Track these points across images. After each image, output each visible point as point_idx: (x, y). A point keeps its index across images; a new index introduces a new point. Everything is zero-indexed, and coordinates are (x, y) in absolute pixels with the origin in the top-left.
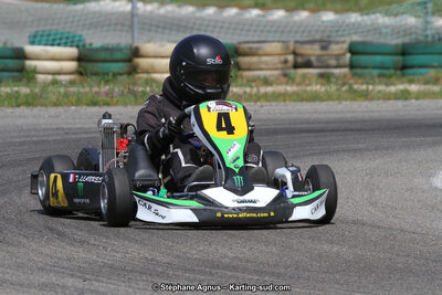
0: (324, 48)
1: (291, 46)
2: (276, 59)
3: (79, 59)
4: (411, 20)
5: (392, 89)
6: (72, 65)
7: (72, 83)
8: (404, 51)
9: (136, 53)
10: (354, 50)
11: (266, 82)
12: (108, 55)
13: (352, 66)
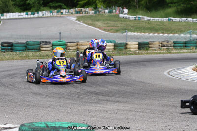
0: (168, 42)
1: (161, 42)
2: (157, 45)
3: (114, 46)
4: (188, 36)
5: (182, 51)
6: (113, 47)
7: (112, 51)
8: (185, 43)
9: (126, 44)
10: (174, 43)
11: (155, 50)
12: (121, 45)
13: (174, 46)
